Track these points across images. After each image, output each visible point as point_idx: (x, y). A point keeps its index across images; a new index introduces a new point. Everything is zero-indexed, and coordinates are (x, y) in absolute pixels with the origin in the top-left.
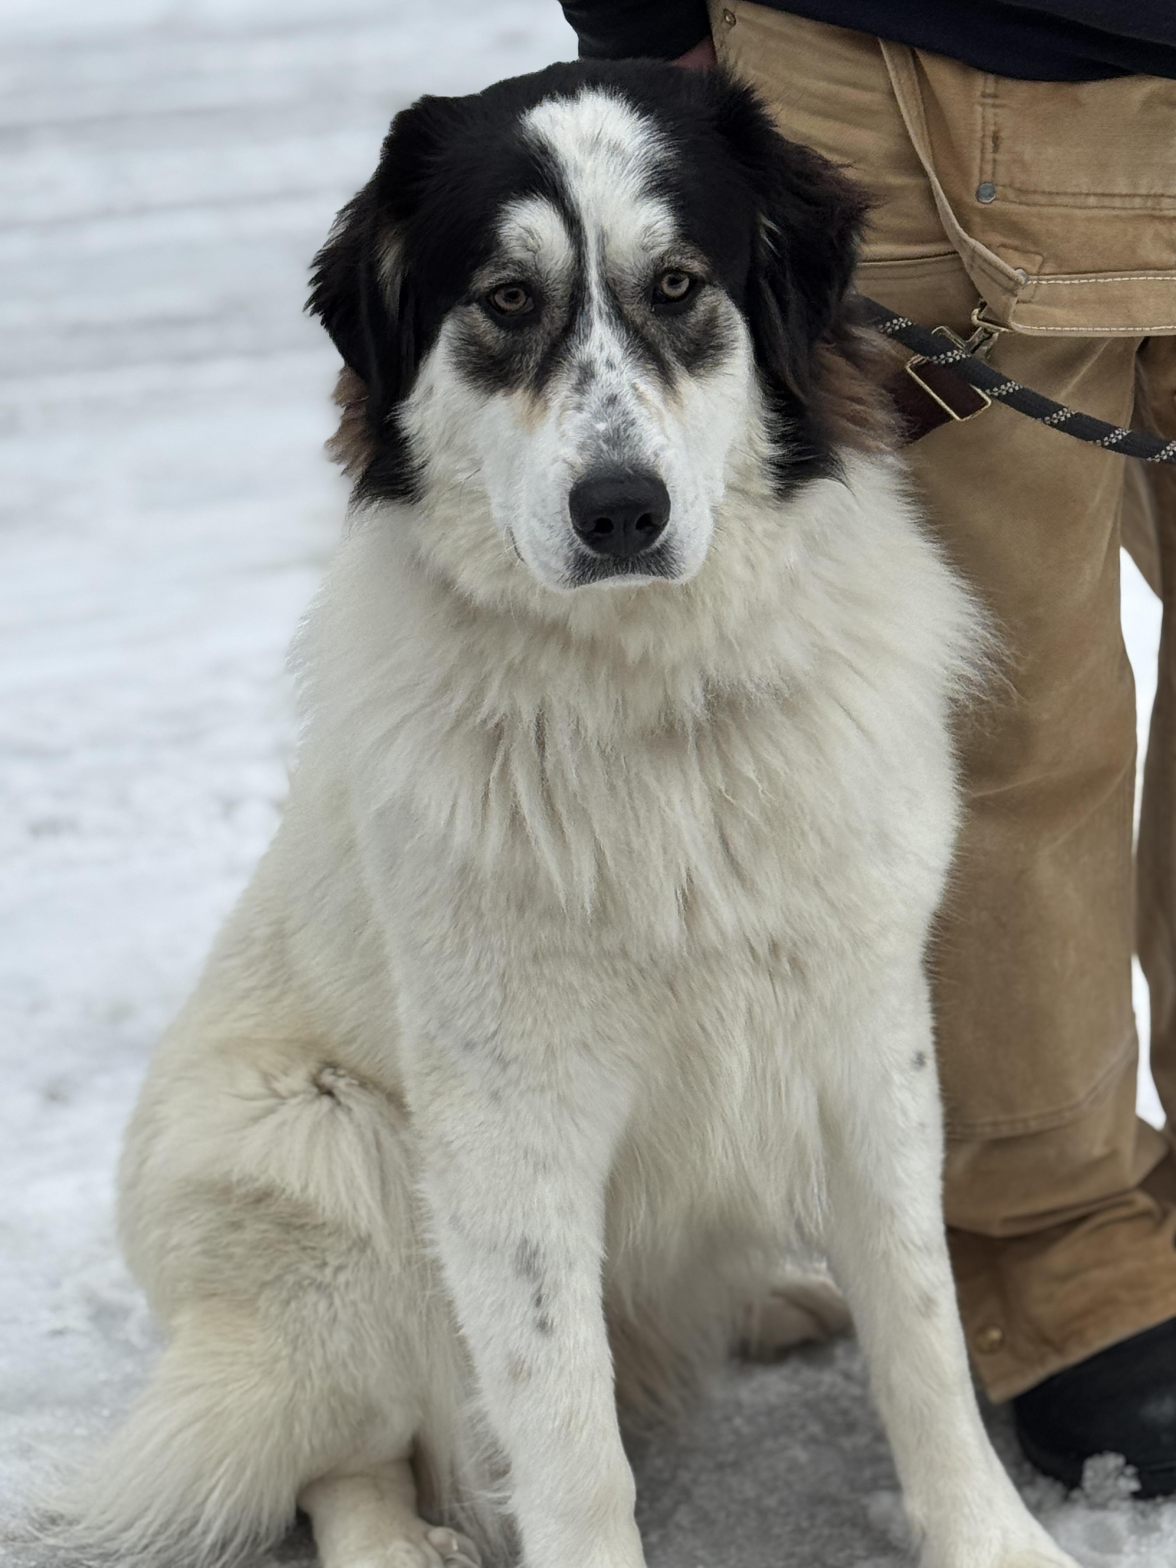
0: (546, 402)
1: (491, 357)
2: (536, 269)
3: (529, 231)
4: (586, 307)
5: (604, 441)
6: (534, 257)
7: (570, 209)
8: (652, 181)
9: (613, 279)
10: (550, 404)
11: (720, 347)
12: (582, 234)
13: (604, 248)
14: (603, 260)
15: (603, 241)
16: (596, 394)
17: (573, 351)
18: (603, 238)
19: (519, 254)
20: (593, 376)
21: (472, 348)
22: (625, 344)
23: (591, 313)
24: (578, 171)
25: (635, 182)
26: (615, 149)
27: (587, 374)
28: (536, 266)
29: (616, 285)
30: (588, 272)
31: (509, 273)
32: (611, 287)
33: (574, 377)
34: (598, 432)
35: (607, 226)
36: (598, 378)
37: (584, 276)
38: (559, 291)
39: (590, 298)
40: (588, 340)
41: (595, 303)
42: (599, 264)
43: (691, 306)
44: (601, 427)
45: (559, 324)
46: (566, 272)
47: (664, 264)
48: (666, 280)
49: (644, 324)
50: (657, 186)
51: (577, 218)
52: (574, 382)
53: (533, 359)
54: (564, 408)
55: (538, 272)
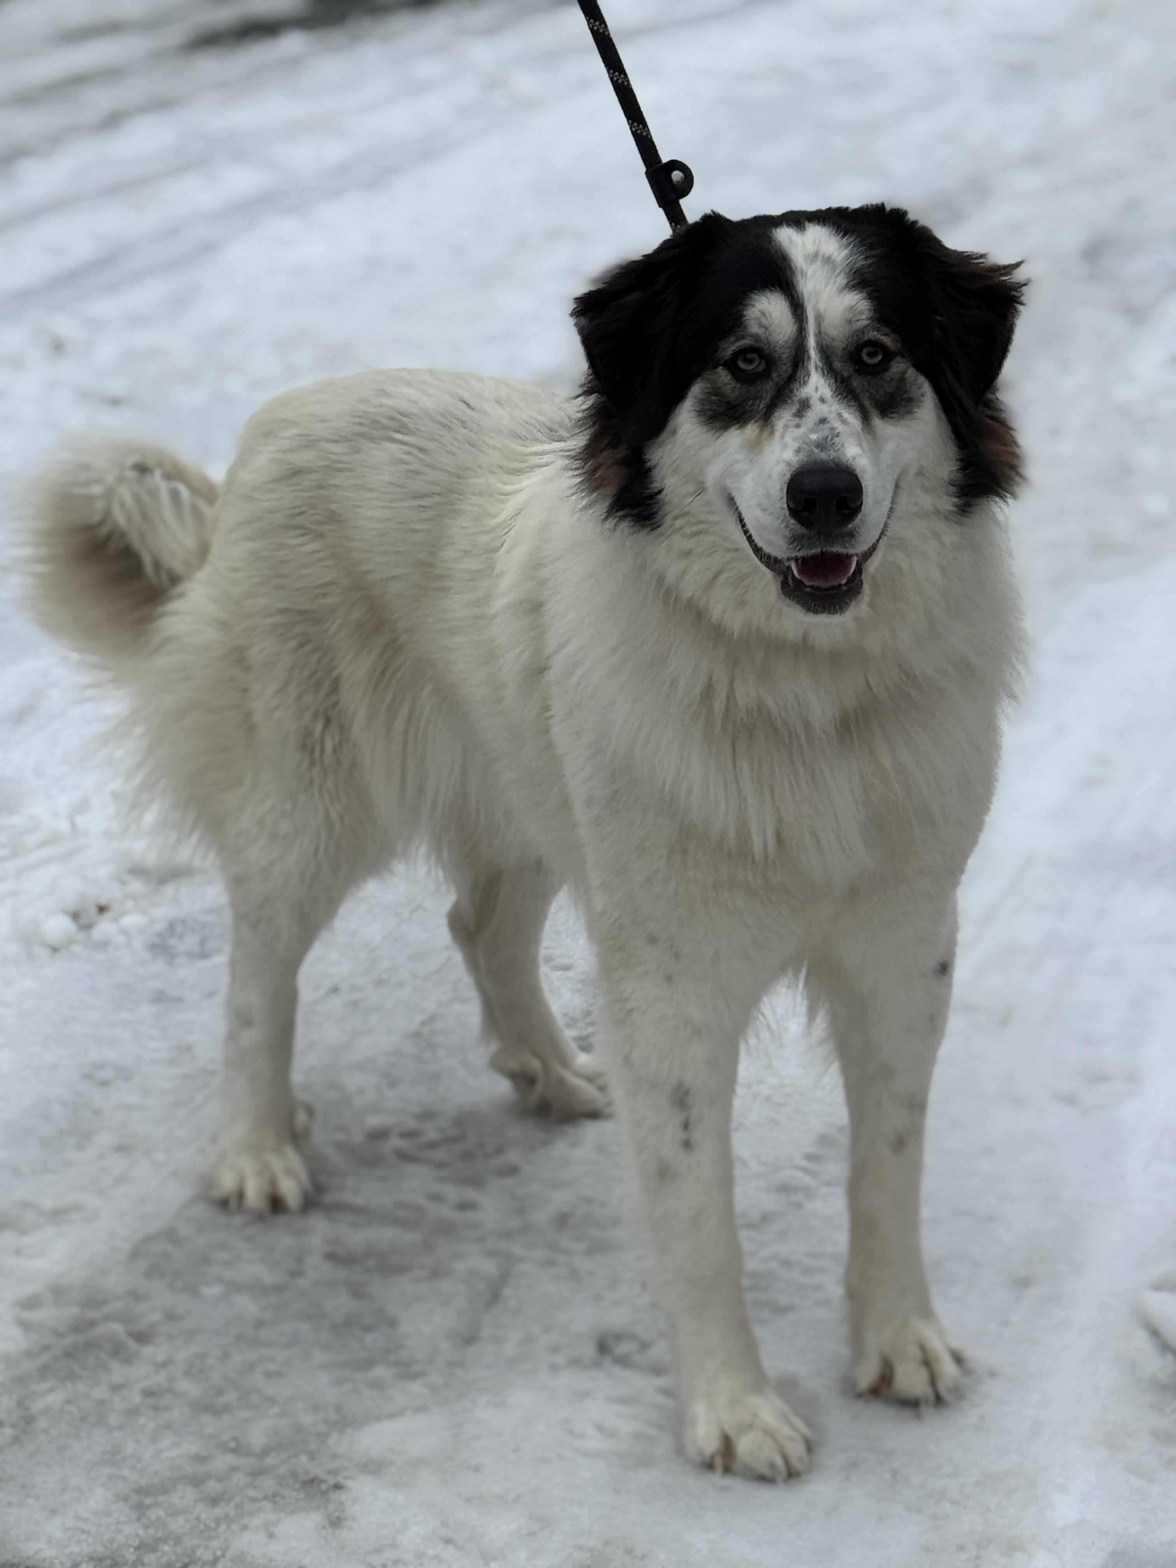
0: (773, 426)
1: (728, 403)
2: (768, 340)
3: (763, 314)
4: (806, 364)
5: (815, 447)
6: (765, 333)
7: (796, 297)
8: (853, 280)
9: (827, 345)
10: (776, 428)
11: (910, 400)
12: (804, 314)
13: (820, 325)
14: (819, 334)
15: (819, 320)
16: (811, 417)
17: (795, 391)
18: (819, 318)
19: (754, 329)
20: (809, 407)
21: (713, 398)
22: (834, 388)
23: (809, 367)
24: (803, 274)
25: (842, 280)
26: (828, 260)
27: (805, 405)
28: (767, 338)
29: (828, 349)
30: (808, 340)
31: (746, 342)
32: (825, 352)
33: (794, 409)
34: (811, 440)
35: (822, 309)
36: (813, 408)
37: (804, 343)
38: (785, 355)
39: (809, 358)
40: (806, 385)
41: (813, 361)
42: (816, 335)
43: (886, 369)
44: (814, 437)
45: (785, 376)
46: (791, 341)
47: (864, 337)
48: (865, 350)
49: (849, 378)
50: (859, 283)
51: (801, 303)
52: (794, 411)
53: (763, 402)
54: (786, 427)
55: (768, 343)
